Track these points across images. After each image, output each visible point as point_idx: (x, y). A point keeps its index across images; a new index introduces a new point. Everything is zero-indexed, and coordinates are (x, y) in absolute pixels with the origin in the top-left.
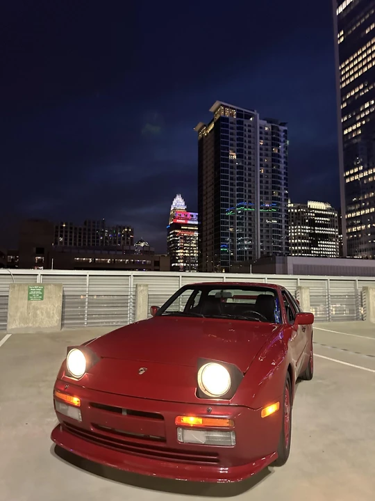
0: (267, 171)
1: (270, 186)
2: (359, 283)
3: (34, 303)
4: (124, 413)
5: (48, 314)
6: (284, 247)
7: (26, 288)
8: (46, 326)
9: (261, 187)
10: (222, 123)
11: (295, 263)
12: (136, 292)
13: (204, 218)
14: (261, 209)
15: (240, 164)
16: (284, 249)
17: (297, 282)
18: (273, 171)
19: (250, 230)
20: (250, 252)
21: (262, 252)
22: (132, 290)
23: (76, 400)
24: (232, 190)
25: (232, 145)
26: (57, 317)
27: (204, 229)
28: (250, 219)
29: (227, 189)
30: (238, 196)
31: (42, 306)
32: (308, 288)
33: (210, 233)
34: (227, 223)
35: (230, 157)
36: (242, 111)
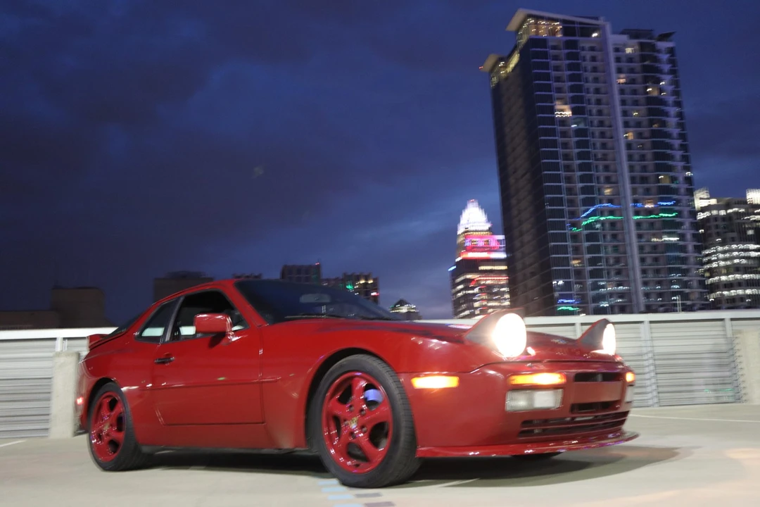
0: (640, 135)
1: (650, 163)
6: (697, 290)
9: (631, 169)
10: (534, 50)
13: (517, 243)
14: (637, 213)
15: (582, 126)
18: (654, 134)
19: (617, 260)
21: (648, 307)
24: (569, 180)
25: (559, 90)
27: (519, 265)
28: (614, 236)
29: (557, 178)
30: (584, 191)
33: (533, 274)
34: (564, 250)
35: (558, 115)
36: (573, 22)
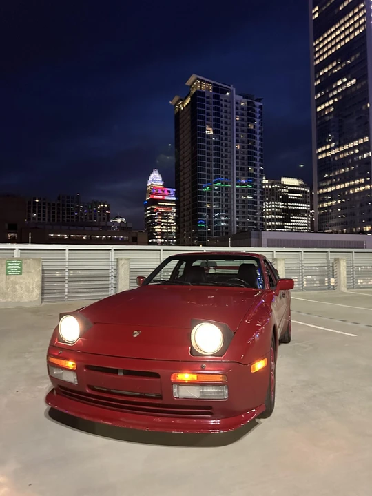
0: (243, 147)
1: (246, 162)
2: (331, 254)
3: (12, 278)
4: (121, 374)
5: (27, 287)
6: (259, 222)
7: (4, 262)
8: (26, 301)
9: (237, 163)
10: (198, 97)
11: (268, 238)
12: (117, 266)
13: (182, 194)
14: (237, 185)
15: (217, 139)
16: (259, 224)
17: (273, 255)
18: (249, 147)
19: (226, 206)
20: (227, 228)
21: (238, 228)
22: (113, 264)
23: (71, 364)
24: (209, 166)
25: (208, 120)
26: (37, 292)
27: (182, 204)
28: (226, 195)
29: (204, 164)
30: (215, 171)
31: (21, 281)
32: (284, 259)
33: (188, 209)
34: (204, 199)
35: (207, 132)
36: (218, 86)
